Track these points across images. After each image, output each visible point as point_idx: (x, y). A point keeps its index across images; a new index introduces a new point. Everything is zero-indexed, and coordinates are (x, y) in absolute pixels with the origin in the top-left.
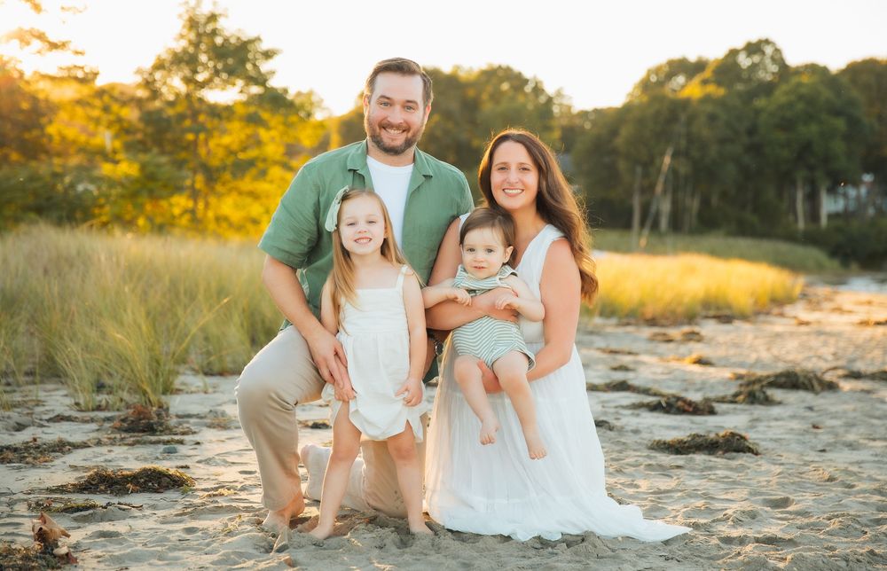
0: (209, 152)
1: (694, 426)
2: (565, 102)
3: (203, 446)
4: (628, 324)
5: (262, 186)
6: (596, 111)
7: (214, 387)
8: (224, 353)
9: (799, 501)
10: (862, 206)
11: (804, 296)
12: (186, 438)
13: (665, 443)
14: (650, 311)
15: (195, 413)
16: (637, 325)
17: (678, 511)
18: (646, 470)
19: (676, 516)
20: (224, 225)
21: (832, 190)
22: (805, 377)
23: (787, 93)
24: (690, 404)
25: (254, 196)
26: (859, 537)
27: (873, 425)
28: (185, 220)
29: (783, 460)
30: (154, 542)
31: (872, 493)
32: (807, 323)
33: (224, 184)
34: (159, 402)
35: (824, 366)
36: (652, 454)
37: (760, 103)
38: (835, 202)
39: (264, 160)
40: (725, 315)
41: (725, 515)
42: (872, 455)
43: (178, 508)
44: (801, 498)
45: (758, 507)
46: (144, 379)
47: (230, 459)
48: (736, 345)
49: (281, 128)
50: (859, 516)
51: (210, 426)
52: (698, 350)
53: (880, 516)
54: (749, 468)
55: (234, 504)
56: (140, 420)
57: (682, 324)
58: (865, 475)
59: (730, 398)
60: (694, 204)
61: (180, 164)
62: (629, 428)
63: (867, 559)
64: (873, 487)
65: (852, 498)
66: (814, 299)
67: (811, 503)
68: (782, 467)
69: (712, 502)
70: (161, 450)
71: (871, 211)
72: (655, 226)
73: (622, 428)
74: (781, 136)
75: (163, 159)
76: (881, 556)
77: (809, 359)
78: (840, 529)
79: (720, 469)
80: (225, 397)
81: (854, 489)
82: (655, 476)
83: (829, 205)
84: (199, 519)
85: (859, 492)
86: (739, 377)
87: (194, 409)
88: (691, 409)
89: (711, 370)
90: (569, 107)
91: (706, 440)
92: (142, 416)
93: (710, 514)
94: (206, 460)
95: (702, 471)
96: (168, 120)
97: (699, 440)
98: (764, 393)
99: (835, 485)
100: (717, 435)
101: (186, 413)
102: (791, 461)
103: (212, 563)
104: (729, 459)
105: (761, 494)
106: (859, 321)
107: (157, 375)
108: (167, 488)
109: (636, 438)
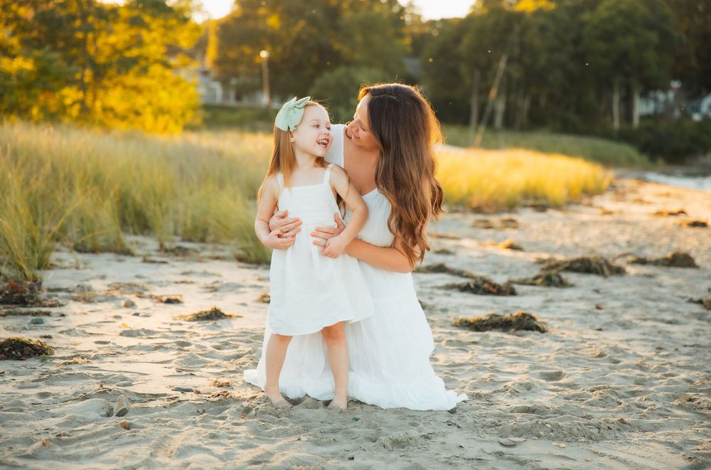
0: (97, 50)
1: (495, 306)
2: (416, 12)
3: (67, 318)
4: (456, 211)
5: (144, 82)
6: (443, 21)
7: (85, 264)
8: (97, 233)
9: (570, 375)
10: (669, 108)
11: (612, 187)
12: (53, 310)
13: (466, 322)
14: (476, 201)
15: (65, 287)
16: (464, 212)
17: (467, 382)
18: (446, 345)
19: (464, 387)
20: (110, 115)
21: (644, 95)
22: (597, 263)
23: (608, 9)
24: (495, 286)
25: (138, 90)
26: (614, 407)
27: (647, 307)
28: (75, 111)
29: (565, 337)
30: (9, 405)
31: (634, 368)
32: (610, 213)
33: (110, 79)
34: (34, 276)
35: (617, 252)
36: (454, 331)
37: (586, 16)
38: (647, 105)
39: (147, 59)
40: (540, 204)
41: (505, 387)
42: (641, 334)
43: (36, 375)
44: (572, 372)
45: (535, 380)
46: (20, 257)
47: (89, 330)
48: (546, 232)
49: (162, 30)
50: (618, 389)
51: (76, 300)
52: (512, 236)
53: (636, 389)
54: (533, 345)
55: (85, 372)
56: (14, 293)
57: (503, 212)
58: (631, 352)
59: (530, 281)
60: (525, 104)
61: (70, 60)
62: (440, 307)
63: (617, 427)
64: (635, 362)
65: (616, 373)
66: (620, 190)
67: (580, 377)
68: (562, 344)
69: (496, 374)
70: (29, 321)
71: (677, 113)
72: (490, 123)
73: (434, 306)
74: (602, 46)
75: (56, 55)
76: (630, 424)
77: (605, 246)
78: (600, 400)
79: (510, 345)
80: (94, 273)
81: (619, 364)
82: (453, 351)
83: (641, 107)
84: (52, 385)
85: (623, 367)
86: (541, 262)
87: (64, 284)
88: (495, 291)
89: (520, 254)
90: (419, 17)
91: (502, 319)
92: (15, 291)
93: (494, 385)
94: (68, 331)
95: (494, 346)
96: (60, 21)
97: (496, 319)
98: (559, 277)
99: (604, 361)
100: (511, 315)
101: (57, 287)
102: (571, 339)
103: (57, 425)
104: (519, 336)
105: (540, 368)
106: (656, 212)
107: (33, 252)
108: (29, 356)
109: (443, 316)
